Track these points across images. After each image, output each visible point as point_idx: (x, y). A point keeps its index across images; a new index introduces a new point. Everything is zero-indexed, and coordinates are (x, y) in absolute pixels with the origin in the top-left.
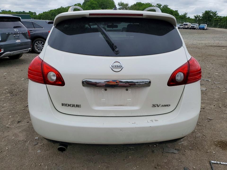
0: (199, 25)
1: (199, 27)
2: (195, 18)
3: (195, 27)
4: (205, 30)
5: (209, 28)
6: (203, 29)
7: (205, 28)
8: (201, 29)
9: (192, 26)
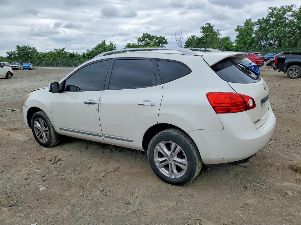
0: (22, 64)
1: (23, 67)
2: (9, 56)
3: (17, 67)
4: (32, 69)
5: (36, 67)
6: (30, 69)
7: (31, 68)
8: (26, 69)
9: (12, 65)
